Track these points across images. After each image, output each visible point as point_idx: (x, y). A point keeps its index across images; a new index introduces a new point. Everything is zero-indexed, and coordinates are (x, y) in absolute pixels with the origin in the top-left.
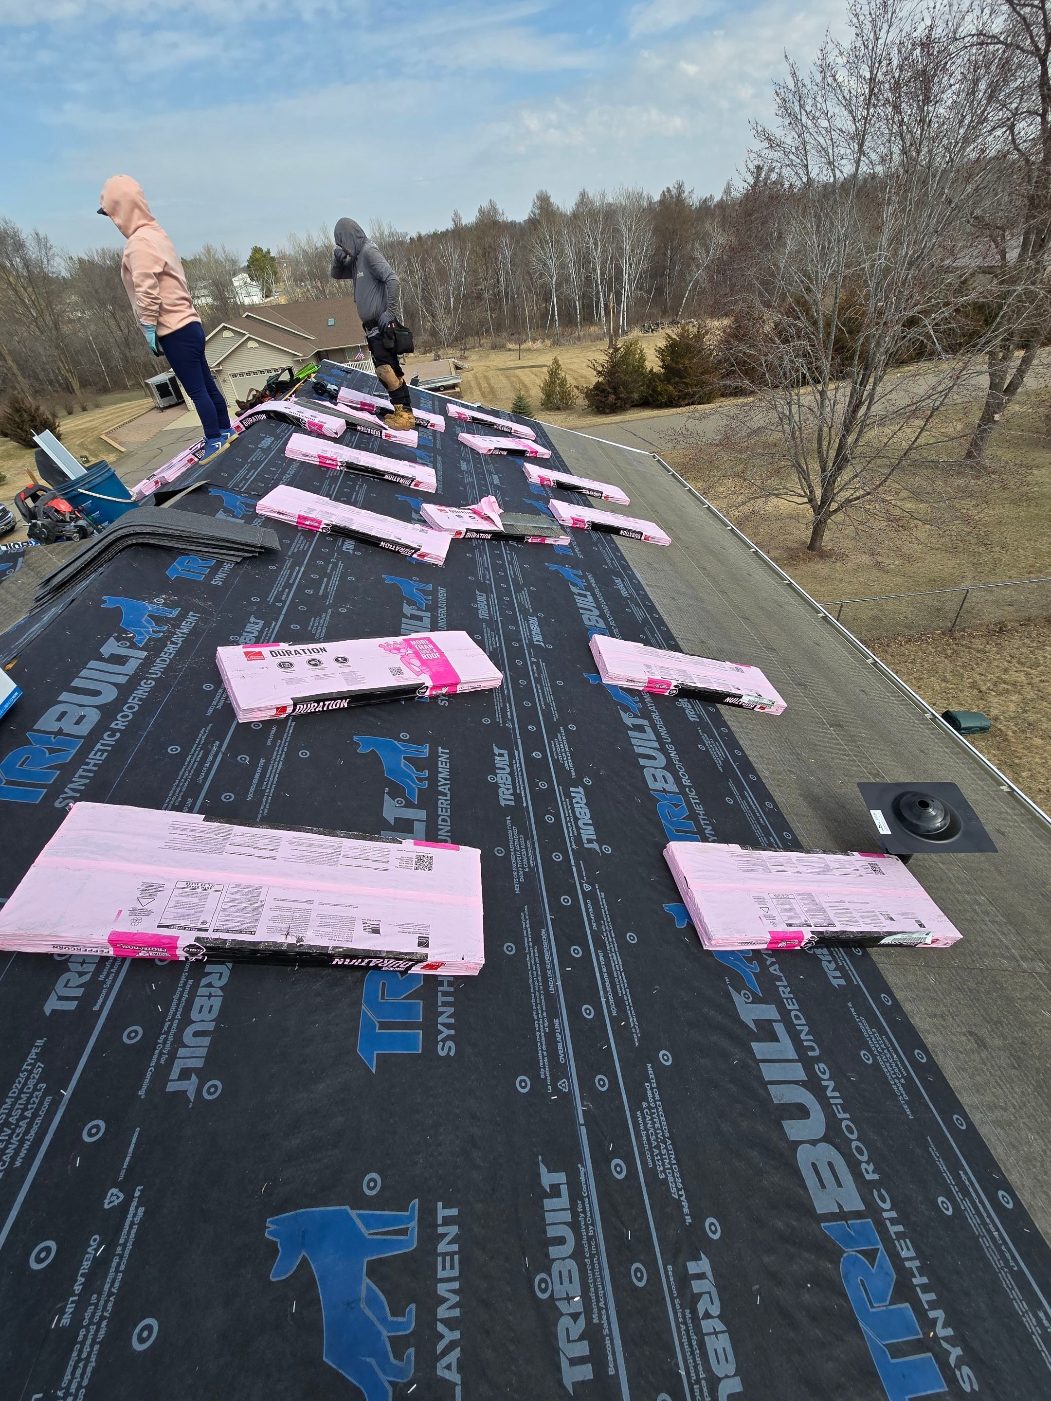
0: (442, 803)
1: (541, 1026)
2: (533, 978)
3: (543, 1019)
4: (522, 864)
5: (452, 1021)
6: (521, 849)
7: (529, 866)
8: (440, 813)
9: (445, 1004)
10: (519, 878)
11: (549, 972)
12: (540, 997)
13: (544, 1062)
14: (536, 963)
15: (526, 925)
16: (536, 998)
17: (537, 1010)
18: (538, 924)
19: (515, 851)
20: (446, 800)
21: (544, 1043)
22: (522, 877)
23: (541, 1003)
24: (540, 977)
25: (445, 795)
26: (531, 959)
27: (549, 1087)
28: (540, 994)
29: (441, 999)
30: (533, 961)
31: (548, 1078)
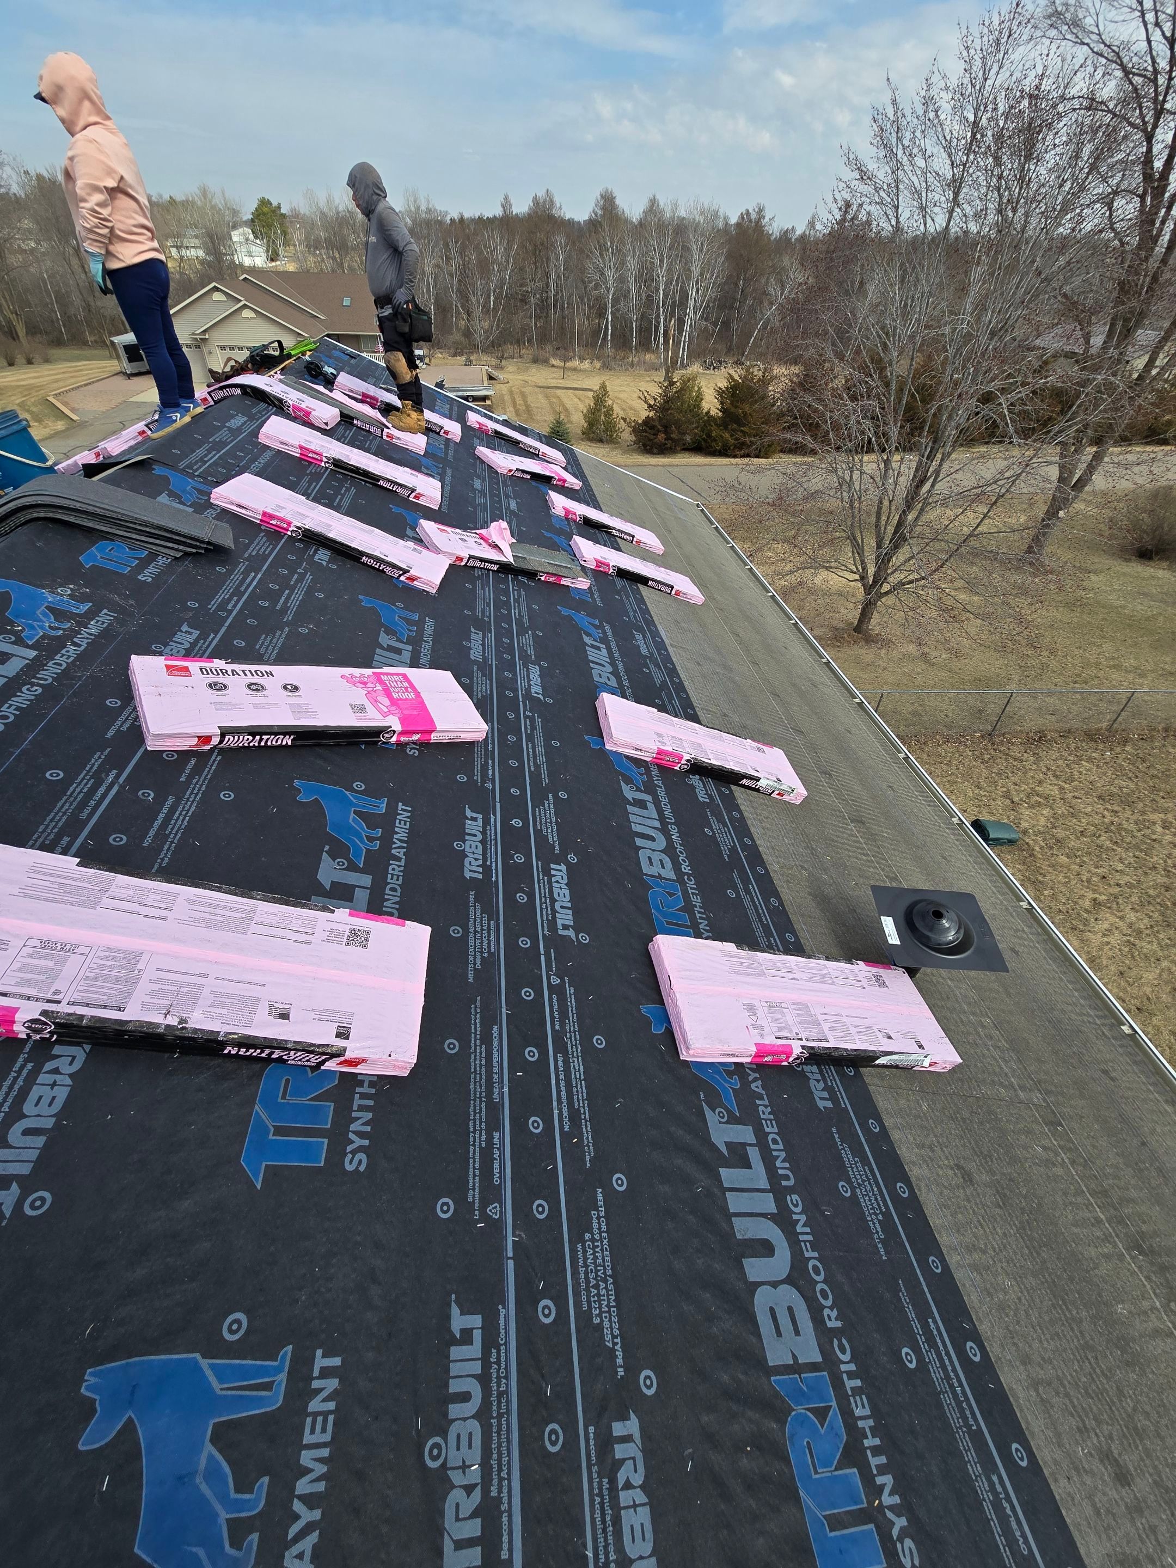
0: (394, 869)
1: (477, 1140)
2: (475, 1083)
3: (481, 1131)
4: (482, 948)
5: (368, 1129)
6: (482, 930)
7: (489, 951)
8: (389, 880)
9: (362, 1108)
10: (475, 964)
11: (496, 1076)
12: (481, 1104)
13: (474, 1183)
14: (481, 1065)
15: (476, 1020)
16: (475, 1106)
17: (475, 1120)
18: (490, 1019)
19: (475, 931)
20: (399, 866)
21: (477, 1160)
22: (478, 962)
23: (480, 1113)
24: (483, 1082)
25: (399, 859)
26: (477, 1060)
27: (477, 1212)
28: (481, 1102)
29: (357, 1102)
30: (478, 1062)
31: (477, 1201)
